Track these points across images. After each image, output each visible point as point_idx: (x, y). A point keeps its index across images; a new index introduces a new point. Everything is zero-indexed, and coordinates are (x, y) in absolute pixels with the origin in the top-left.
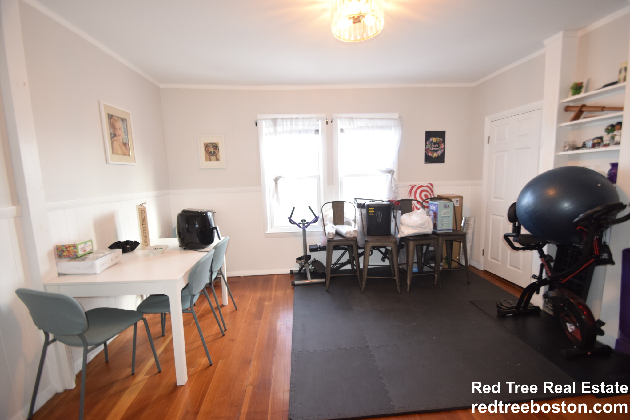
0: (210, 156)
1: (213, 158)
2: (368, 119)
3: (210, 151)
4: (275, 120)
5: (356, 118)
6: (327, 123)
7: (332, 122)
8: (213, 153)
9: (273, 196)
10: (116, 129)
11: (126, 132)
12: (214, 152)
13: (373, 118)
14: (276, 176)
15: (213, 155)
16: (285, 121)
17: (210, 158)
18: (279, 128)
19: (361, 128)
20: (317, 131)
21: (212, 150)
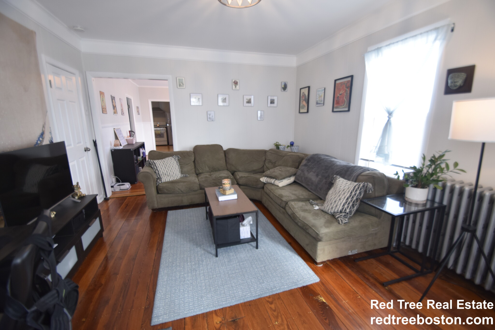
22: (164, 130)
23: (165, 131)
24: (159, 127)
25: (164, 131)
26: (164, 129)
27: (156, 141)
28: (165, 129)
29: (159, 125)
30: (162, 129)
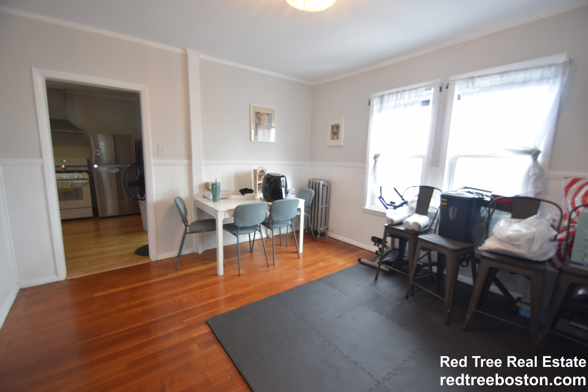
0: (333, 135)
1: (335, 137)
2: (498, 74)
3: (334, 132)
4: (382, 97)
5: (479, 77)
6: (441, 90)
7: (447, 87)
8: (335, 133)
9: (372, 173)
10: (261, 120)
11: (270, 122)
12: (337, 132)
13: (507, 72)
14: (375, 154)
15: (335, 134)
16: (391, 95)
17: (333, 137)
18: (385, 104)
19: (487, 89)
20: (427, 102)
21: (335, 130)
22: (83, 179)
23: (88, 181)
24: (66, 171)
25: (84, 181)
26: (82, 177)
27: (62, 210)
28: (86, 176)
29: (66, 166)
30: (76, 175)
